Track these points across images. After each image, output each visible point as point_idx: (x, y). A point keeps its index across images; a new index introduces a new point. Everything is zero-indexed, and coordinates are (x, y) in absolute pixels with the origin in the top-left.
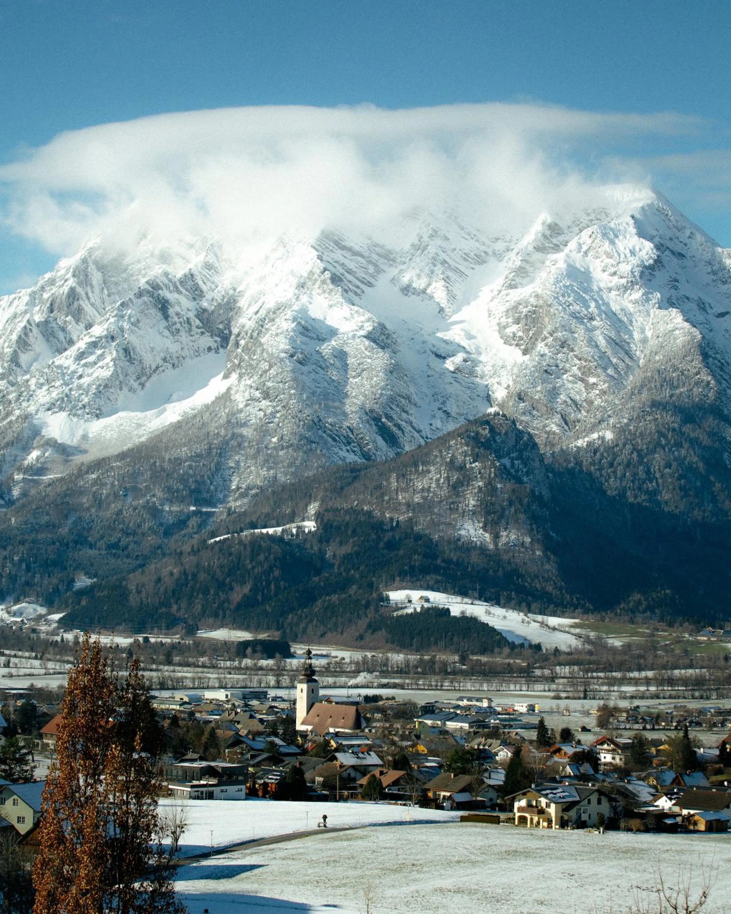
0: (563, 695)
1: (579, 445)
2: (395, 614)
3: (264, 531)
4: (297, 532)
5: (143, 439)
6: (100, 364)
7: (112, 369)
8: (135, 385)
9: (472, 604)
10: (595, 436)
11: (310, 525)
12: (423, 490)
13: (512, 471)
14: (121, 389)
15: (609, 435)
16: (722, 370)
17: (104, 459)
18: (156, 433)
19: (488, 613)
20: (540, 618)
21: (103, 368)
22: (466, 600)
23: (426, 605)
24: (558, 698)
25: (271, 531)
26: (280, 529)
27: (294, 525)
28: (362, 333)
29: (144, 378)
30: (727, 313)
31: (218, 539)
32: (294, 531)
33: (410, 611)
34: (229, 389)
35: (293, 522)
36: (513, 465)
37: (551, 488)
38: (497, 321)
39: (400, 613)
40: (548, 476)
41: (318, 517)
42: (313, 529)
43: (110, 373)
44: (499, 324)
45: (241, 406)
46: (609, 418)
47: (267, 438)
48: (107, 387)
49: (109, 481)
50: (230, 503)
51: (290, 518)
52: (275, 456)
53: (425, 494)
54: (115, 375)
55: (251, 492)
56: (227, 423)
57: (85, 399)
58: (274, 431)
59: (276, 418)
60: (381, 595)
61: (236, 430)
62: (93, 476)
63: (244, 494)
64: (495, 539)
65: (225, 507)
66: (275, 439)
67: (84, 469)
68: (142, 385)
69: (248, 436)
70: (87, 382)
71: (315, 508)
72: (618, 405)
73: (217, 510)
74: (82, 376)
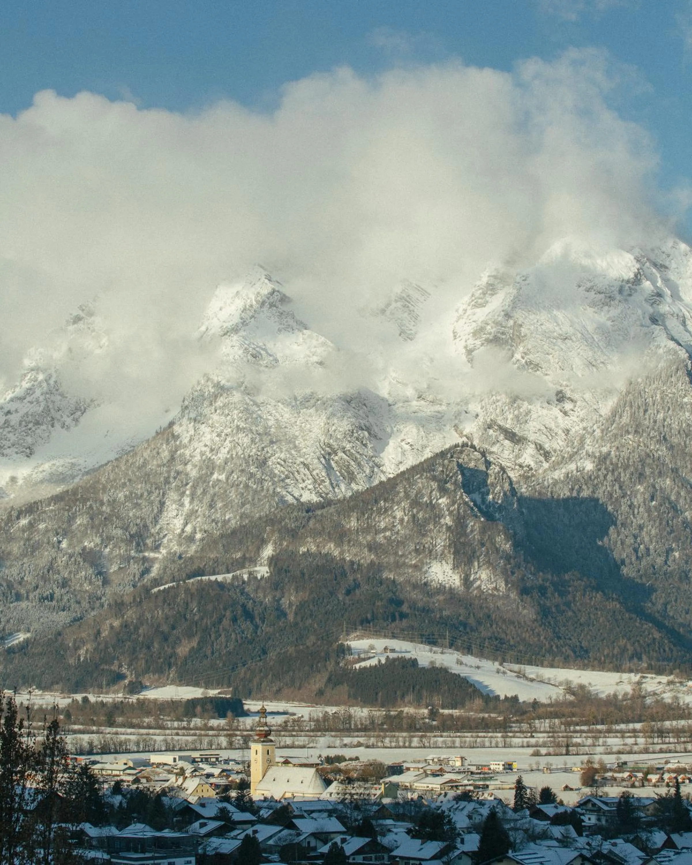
0: (543, 751)
1: (556, 477)
2: (357, 666)
3: (213, 578)
4: (249, 578)
5: (77, 480)
6: (28, 399)
7: (43, 404)
8: (68, 421)
9: (442, 653)
10: (572, 467)
11: (263, 571)
12: (386, 529)
13: (483, 507)
14: (53, 426)
15: (589, 466)
17: (35, 503)
19: (460, 662)
20: (516, 667)
21: (31, 403)
22: (434, 649)
23: (392, 656)
24: (537, 754)
25: (220, 578)
26: (230, 576)
27: (244, 570)
28: (316, 359)
29: (79, 413)
31: (162, 588)
32: (246, 577)
33: (373, 662)
34: (171, 423)
35: (243, 567)
36: (483, 501)
38: (463, 343)
39: (363, 664)
40: (522, 513)
41: (273, 561)
42: (266, 575)
43: (41, 409)
44: (466, 347)
45: (186, 441)
46: (589, 448)
47: (215, 476)
48: (37, 423)
49: (42, 526)
50: (175, 548)
51: (241, 564)
52: (224, 496)
53: (388, 534)
54: (47, 410)
55: (198, 536)
56: (172, 459)
57: (13, 438)
58: (222, 469)
59: (223, 454)
60: (342, 645)
61: (180, 468)
62: (24, 522)
63: (191, 539)
64: (467, 582)
65: (169, 553)
66: (223, 477)
67: (14, 514)
68: (76, 420)
69: (194, 473)
70: (14, 419)
71: (268, 551)
72: (598, 433)
73: (160, 556)
74: (9, 412)
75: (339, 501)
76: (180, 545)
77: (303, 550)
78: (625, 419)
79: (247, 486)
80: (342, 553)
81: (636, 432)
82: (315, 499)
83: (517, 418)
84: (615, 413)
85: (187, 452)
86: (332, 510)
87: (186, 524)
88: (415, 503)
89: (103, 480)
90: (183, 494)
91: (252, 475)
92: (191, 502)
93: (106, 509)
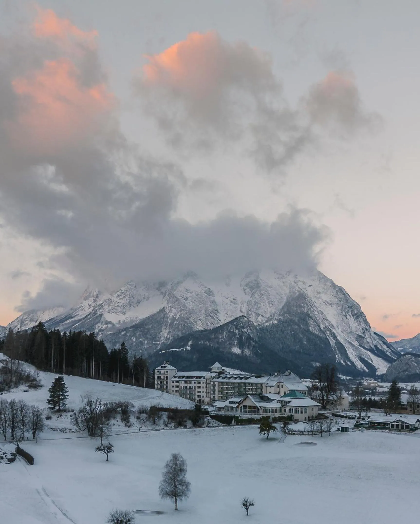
1: (267, 325)
3: (176, 350)
4: (185, 350)
5: (137, 322)
7: (128, 301)
8: (135, 306)
9: (236, 371)
10: (271, 322)
11: (189, 348)
12: (222, 338)
13: (247, 333)
14: (131, 307)
15: (276, 322)
16: (310, 303)
17: (126, 328)
18: (142, 320)
21: (125, 300)
22: (234, 370)
25: (178, 350)
26: (180, 349)
27: (184, 348)
28: (203, 291)
29: (138, 303)
30: (311, 285)
31: (162, 352)
32: (184, 350)
34: (164, 307)
36: (247, 331)
37: (259, 337)
38: (243, 288)
40: (258, 334)
41: (191, 346)
42: (190, 349)
43: (128, 302)
44: (244, 289)
45: (168, 312)
46: (276, 317)
47: (176, 322)
48: (127, 306)
49: (128, 334)
50: (165, 341)
51: (183, 346)
52: (178, 327)
53: (222, 339)
54: (129, 302)
55: (171, 338)
56: (164, 318)
57: (120, 310)
58: (177, 320)
59: (178, 316)
60: (210, 368)
61: (166, 320)
62: (123, 333)
63: (169, 339)
64: (242, 352)
65: (163, 342)
66: (178, 323)
67: (121, 331)
68: (137, 305)
69: (170, 321)
70: (120, 304)
71: (190, 343)
72: (278, 313)
73: (161, 343)
74: (119, 303)
75: (209, 330)
76: (166, 340)
77: (200, 343)
78: (286, 310)
79: (184, 325)
80: (210, 344)
81: (289, 313)
82: (202, 329)
83: (256, 309)
84: (283, 308)
85: (168, 315)
86: (207, 332)
87: (167, 335)
88: (229, 332)
89: (145, 322)
90: (167, 327)
91: (186, 322)
92: (169, 329)
93: (146, 330)
